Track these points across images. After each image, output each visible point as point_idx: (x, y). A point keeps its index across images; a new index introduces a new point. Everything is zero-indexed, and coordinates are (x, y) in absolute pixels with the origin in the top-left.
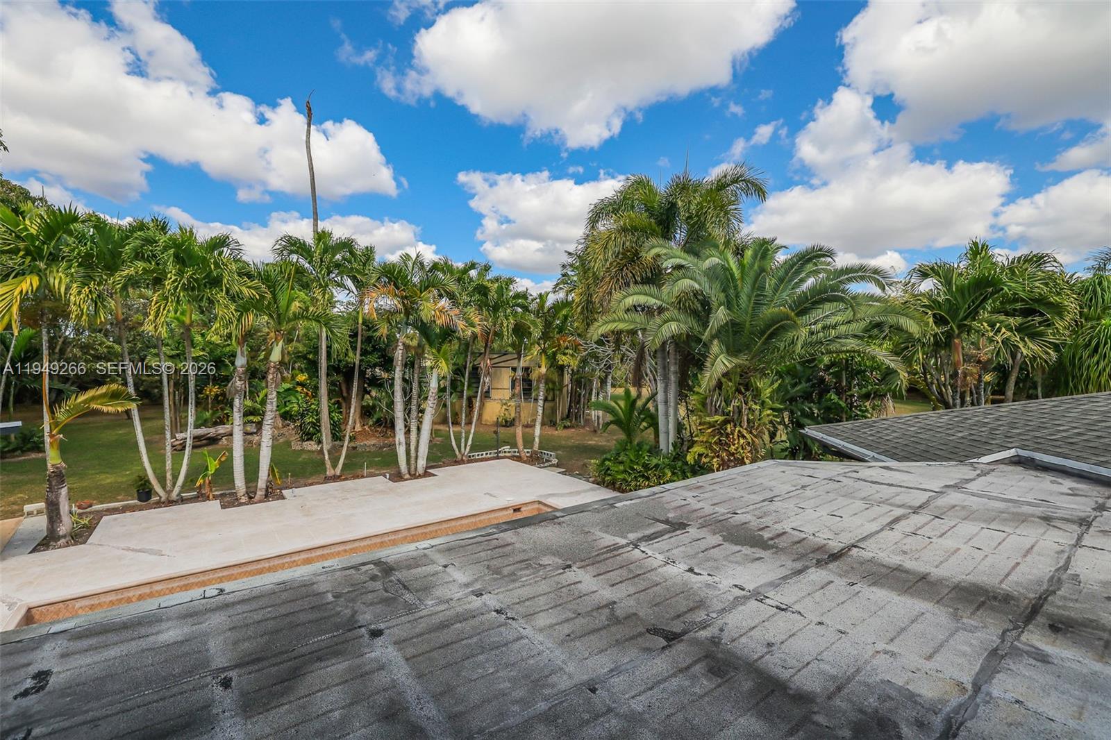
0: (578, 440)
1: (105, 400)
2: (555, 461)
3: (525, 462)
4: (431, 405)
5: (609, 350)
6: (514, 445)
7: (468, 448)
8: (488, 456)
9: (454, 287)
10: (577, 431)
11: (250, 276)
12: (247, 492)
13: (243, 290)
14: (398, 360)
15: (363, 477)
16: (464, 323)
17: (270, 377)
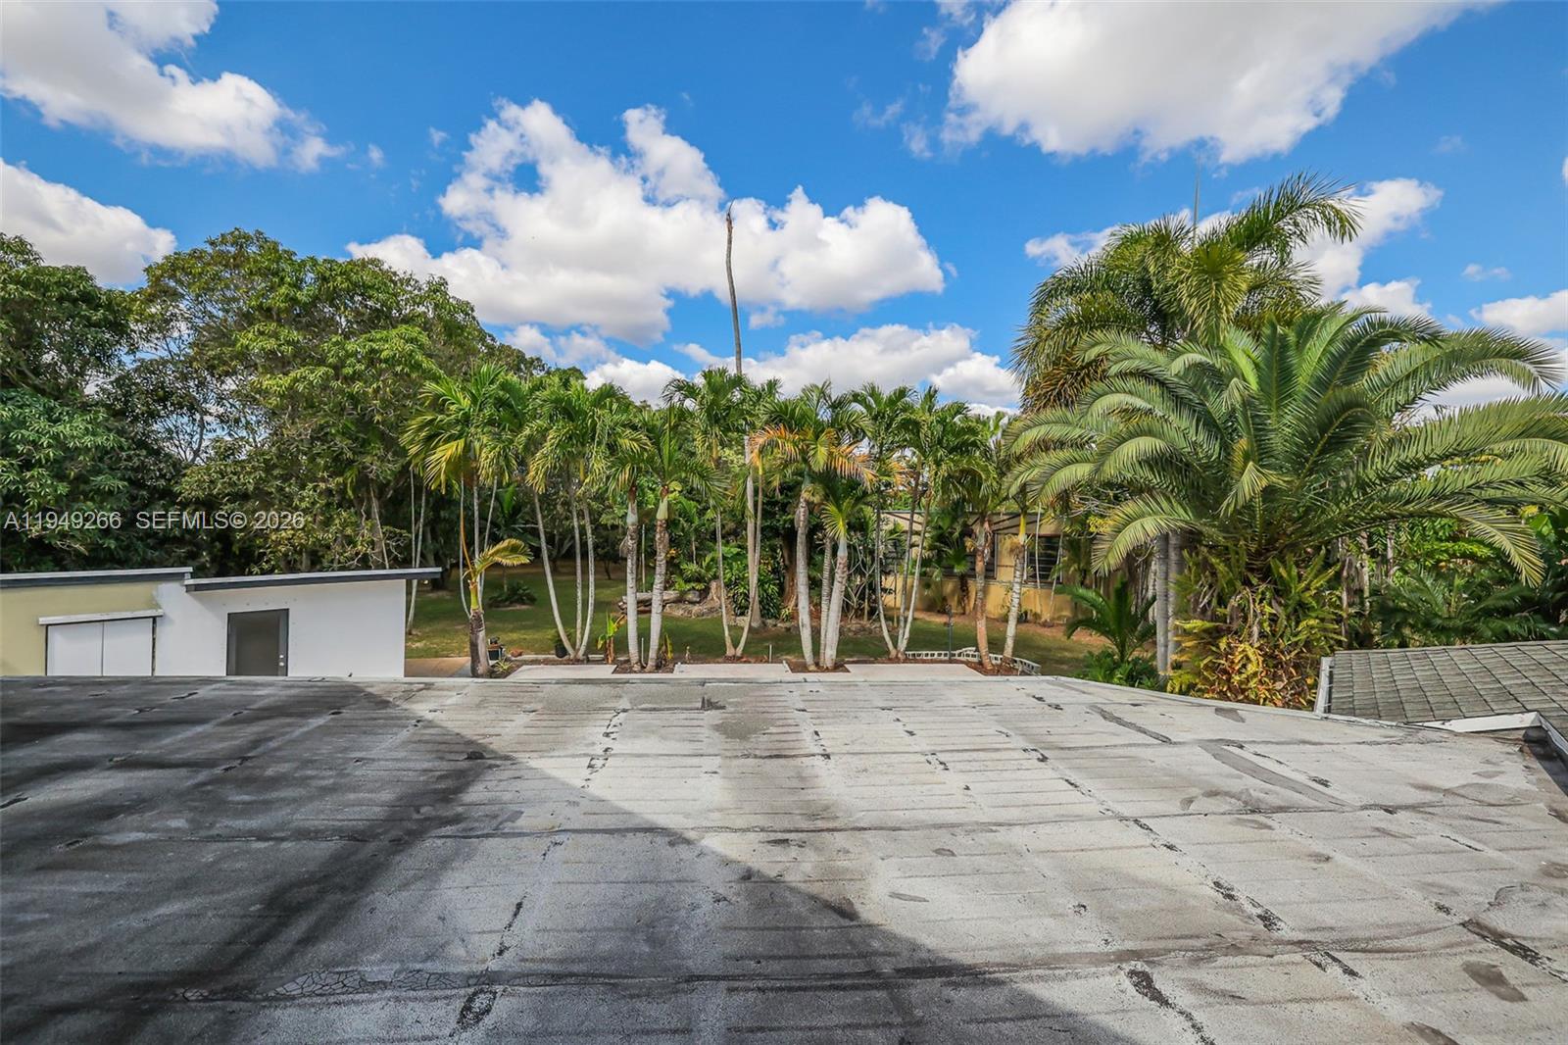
1: (506, 554)
3: (988, 672)
4: (840, 580)
6: (975, 646)
7: (905, 642)
11: (634, 428)
12: (640, 661)
13: (625, 443)
14: (799, 520)
15: (767, 662)
16: (874, 472)
17: (658, 536)
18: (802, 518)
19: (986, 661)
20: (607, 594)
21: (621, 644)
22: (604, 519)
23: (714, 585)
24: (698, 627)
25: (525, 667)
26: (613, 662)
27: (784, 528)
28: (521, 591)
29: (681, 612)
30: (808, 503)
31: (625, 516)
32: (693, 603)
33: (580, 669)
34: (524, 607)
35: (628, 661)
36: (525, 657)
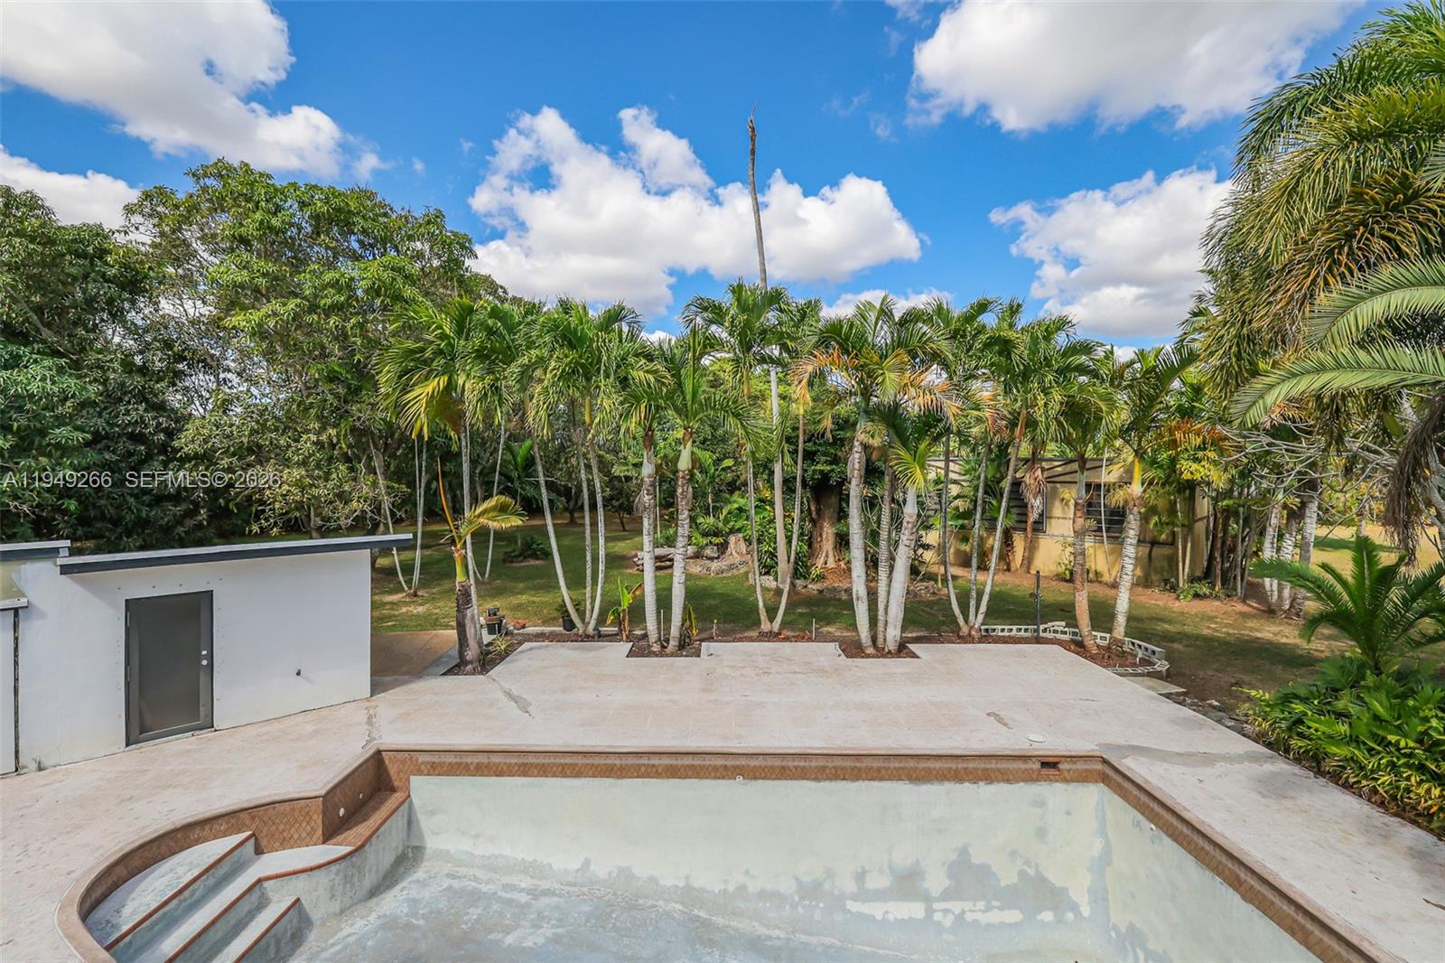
0: (1226, 625)
1: (495, 514)
2: (1162, 666)
3: (1093, 658)
4: (907, 543)
5: (1308, 449)
6: (1072, 621)
7: (981, 617)
8: (1022, 633)
9: (945, 347)
10: (1227, 608)
11: (650, 357)
12: (660, 639)
13: (638, 375)
14: (854, 469)
15: (810, 640)
16: (959, 404)
17: (680, 490)
18: (857, 466)
19: (1089, 642)
20: (621, 547)
21: (637, 612)
22: (617, 470)
23: (732, 539)
24: (719, 589)
25: (527, 645)
26: (629, 639)
27: (812, 479)
28: (535, 546)
29: (700, 569)
30: (866, 447)
31: (638, 466)
32: (711, 559)
33: (590, 650)
34: (537, 562)
35: (645, 636)
36: (530, 630)
